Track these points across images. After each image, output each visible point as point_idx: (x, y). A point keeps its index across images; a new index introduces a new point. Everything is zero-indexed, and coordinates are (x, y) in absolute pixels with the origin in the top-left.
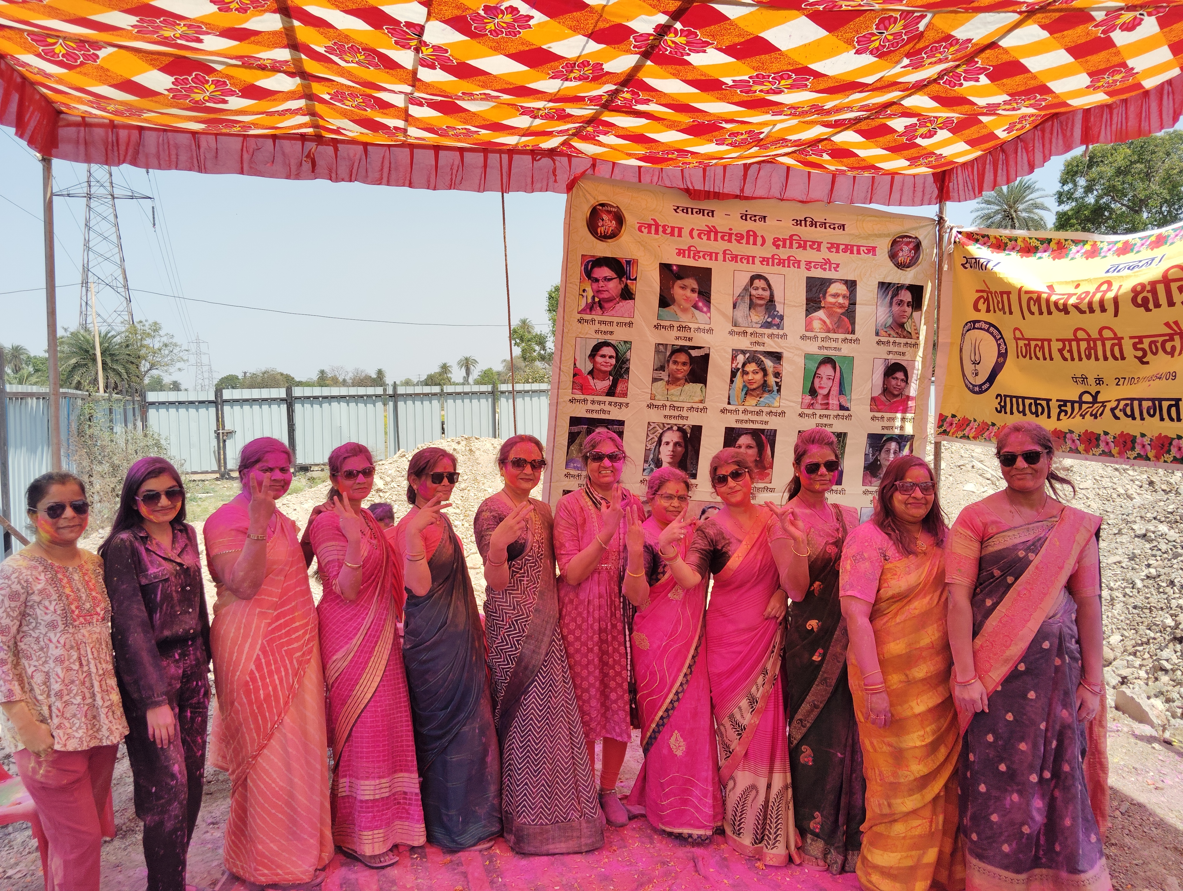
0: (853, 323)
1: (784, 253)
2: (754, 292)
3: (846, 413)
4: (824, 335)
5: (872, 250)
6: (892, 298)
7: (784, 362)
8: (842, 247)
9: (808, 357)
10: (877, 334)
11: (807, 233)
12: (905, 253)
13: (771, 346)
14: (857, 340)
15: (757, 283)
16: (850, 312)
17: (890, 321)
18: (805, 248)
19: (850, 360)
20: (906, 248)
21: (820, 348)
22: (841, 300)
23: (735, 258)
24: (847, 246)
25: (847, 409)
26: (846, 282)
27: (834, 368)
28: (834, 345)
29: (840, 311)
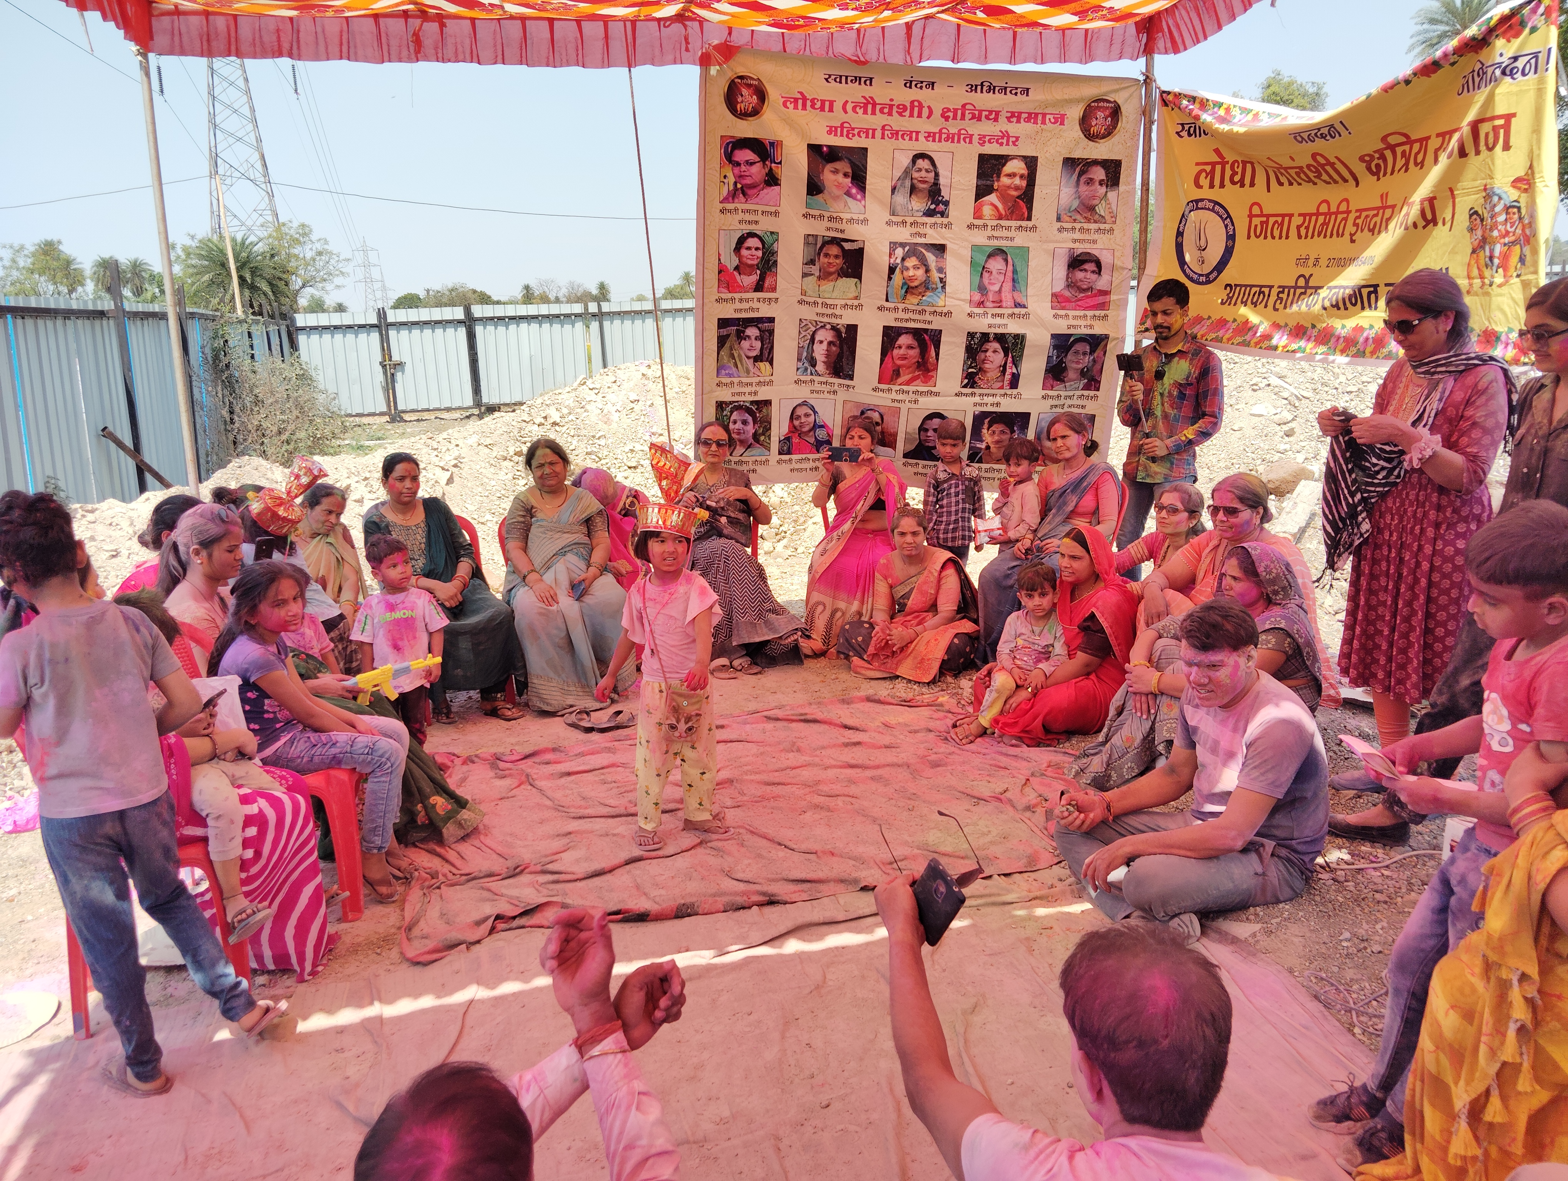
0: (1030, 209)
1: (953, 127)
2: (916, 175)
3: (1023, 311)
4: (995, 223)
5: (1060, 119)
6: (1080, 175)
7: (948, 255)
8: (1024, 116)
9: (975, 248)
10: (1059, 219)
11: (984, 101)
12: (1099, 122)
13: (934, 237)
14: (1034, 228)
15: (921, 163)
16: (1027, 196)
17: (1076, 204)
18: (979, 119)
19: (1024, 251)
20: (1100, 115)
21: (989, 238)
22: (1017, 181)
23: (895, 134)
24: (1030, 114)
25: (1024, 307)
26: (1025, 158)
27: (1006, 261)
28: (1005, 233)
29: (1015, 193)
